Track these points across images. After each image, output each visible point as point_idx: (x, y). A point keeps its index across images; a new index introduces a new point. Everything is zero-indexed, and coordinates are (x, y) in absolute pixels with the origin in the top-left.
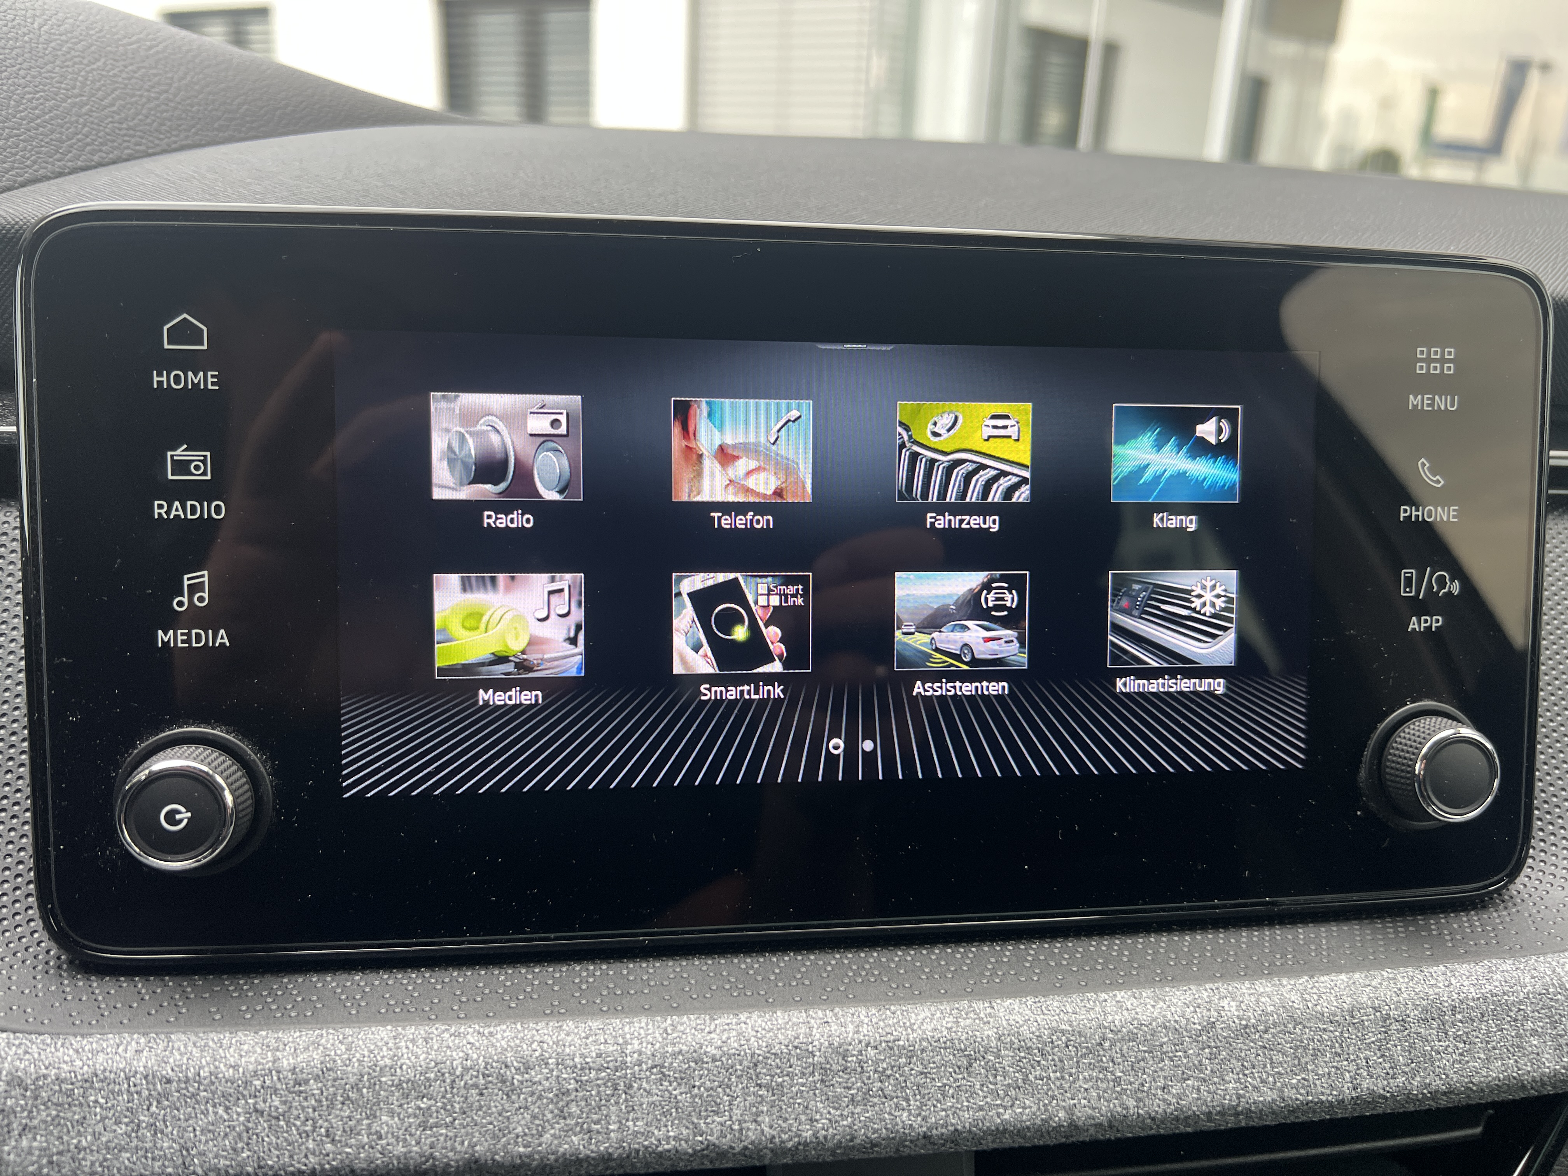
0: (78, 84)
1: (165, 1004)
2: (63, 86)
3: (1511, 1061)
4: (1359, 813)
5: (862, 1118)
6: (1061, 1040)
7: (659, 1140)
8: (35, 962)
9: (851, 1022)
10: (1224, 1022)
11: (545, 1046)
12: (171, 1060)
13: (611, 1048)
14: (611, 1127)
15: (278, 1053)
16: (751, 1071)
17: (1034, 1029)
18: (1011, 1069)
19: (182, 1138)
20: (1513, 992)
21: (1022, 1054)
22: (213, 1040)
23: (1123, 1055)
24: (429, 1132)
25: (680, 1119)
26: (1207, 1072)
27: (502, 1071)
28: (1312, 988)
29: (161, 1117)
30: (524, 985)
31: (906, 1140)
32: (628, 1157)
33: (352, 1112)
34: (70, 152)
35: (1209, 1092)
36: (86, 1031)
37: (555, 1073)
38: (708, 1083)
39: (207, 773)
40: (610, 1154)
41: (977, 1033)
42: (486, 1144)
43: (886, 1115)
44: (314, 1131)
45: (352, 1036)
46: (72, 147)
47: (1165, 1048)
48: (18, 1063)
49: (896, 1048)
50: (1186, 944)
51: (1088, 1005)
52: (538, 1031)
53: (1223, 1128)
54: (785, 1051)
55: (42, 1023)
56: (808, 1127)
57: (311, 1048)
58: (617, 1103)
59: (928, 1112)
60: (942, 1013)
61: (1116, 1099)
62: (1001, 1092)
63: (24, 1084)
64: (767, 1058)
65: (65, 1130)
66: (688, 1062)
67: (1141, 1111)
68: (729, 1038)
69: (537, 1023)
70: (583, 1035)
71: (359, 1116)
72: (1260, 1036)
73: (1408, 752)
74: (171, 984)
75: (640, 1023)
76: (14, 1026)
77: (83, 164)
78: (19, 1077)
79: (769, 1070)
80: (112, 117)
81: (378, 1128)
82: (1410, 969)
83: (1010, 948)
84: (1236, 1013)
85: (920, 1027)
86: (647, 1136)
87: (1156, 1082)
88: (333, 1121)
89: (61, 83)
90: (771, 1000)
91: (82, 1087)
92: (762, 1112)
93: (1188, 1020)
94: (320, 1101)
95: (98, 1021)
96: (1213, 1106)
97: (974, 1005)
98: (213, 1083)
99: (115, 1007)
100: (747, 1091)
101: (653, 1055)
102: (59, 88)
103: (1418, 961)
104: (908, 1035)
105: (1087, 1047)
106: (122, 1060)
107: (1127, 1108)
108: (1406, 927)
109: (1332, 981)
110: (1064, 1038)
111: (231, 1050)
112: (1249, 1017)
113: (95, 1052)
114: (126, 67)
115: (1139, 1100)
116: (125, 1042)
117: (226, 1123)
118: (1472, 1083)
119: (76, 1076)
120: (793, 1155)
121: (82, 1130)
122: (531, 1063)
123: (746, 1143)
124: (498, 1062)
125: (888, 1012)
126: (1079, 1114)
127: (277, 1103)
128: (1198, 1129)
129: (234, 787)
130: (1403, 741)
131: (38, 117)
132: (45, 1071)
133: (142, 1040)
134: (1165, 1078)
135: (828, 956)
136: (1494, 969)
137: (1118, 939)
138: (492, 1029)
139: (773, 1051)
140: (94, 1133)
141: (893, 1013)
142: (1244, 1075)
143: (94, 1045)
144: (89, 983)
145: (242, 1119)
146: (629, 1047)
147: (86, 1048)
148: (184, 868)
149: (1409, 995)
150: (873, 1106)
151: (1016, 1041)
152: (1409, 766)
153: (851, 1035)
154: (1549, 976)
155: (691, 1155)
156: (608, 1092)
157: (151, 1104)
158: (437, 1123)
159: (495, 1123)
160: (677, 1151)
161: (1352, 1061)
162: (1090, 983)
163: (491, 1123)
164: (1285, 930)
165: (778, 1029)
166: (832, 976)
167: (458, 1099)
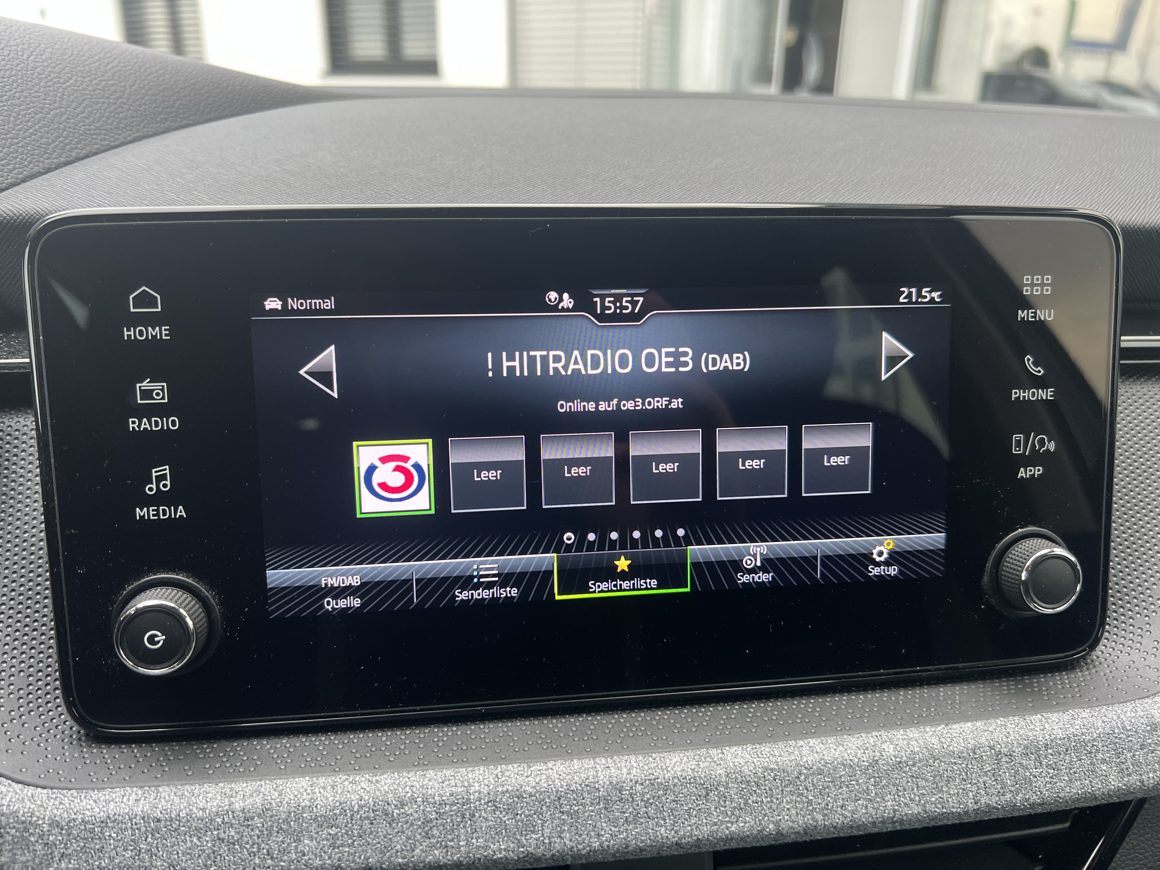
0: (58, 98)
1: (154, 764)
2: (47, 101)
3: (1087, 782)
4: (983, 607)
5: (633, 833)
6: (770, 775)
7: (494, 852)
8: (63, 736)
9: (625, 766)
10: (884, 759)
11: (414, 789)
12: (160, 806)
13: (460, 790)
14: (461, 844)
15: (232, 799)
16: (556, 803)
17: (752, 768)
18: (736, 797)
19: (169, 859)
20: (1089, 733)
21: (744, 786)
22: (188, 791)
23: (813, 785)
24: (337, 850)
25: (508, 837)
26: (873, 795)
27: (385, 808)
28: (947, 734)
29: (154, 845)
30: (399, 744)
31: (664, 846)
32: (473, 863)
33: (284, 838)
34: (55, 151)
35: (874, 808)
36: (101, 786)
37: (421, 808)
38: (527, 811)
39: (174, 608)
40: (461, 862)
41: (712, 772)
42: (376, 857)
43: (650, 831)
44: (259, 852)
45: (282, 785)
46: (56, 148)
47: (843, 779)
48: (55, 811)
49: (656, 784)
50: (861, 701)
51: (789, 750)
52: (409, 778)
53: (884, 831)
54: (580, 788)
55: (70, 781)
56: (596, 840)
57: (254, 795)
58: (465, 827)
59: (679, 827)
60: (688, 758)
61: (809, 815)
62: (729, 813)
63: (60, 826)
64: (567, 793)
65: (90, 856)
66: (513, 798)
67: (826, 823)
68: (540, 780)
69: (408, 773)
70: (440, 780)
71: (289, 841)
72: (910, 769)
73: (1016, 565)
74: (157, 749)
75: (479, 771)
76: (51, 784)
77: (65, 160)
78: (57, 821)
79: (568, 801)
80: (84, 122)
81: (302, 849)
82: (1016, 718)
83: (737, 707)
84: (893, 753)
85: (672, 769)
86: (486, 848)
87: (836, 803)
88: (272, 844)
89: (45, 100)
90: (569, 751)
91: (100, 826)
92: (564, 830)
93: (859, 759)
94: (263, 831)
95: (108, 779)
96: (877, 818)
97: (710, 752)
98: (189, 821)
99: (119, 768)
100: (553, 816)
101: (489, 794)
102: (45, 104)
103: (1022, 711)
104: (664, 774)
105: (789, 780)
106: (127, 807)
107: (817, 821)
108: (1016, 685)
109: (961, 728)
110: (772, 774)
111: (200, 797)
112: (902, 756)
113: (108, 802)
114: (91, 81)
115: (825, 815)
116: (128, 794)
117: (199, 848)
118: (1059, 797)
119: (95, 819)
120: (586, 859)
121: (102, 855)
122: (405, 802)
123: (554, 852)
124: (382, 801)
125: (651, 759)
126: (784, 826)
127: (233, 833)
128: (867, 832)
129: (194, 617)
130: (1014, 557)
131: (31, 128)
132: (74, 816)
133: (140, 792)
134: (843, 799)
135: (610, 717)
136: (1076, 716)
137: (813, 699)
138: (378, 778)
139: (571, 789)
140: (110, 857)
141: (654, 759)
142: (898, 796)
143: (107, 797)
144: (101, 750)
145: (209, 845)
146: (472, 788)
147: (102, 799)
148: (163, 673)
149: (1015, 737)
150: (641, 824)
151: (739, 777)
152: (1017, 575)
153: (625, 776)
154: (1115, 721)
155: (516, 861)
156: (458, 820)
157: (147, 837)
158: (342, 844)
159: (382, 843)
160: (507, 858)
161: (974, 784)
162: (792, 733)
163: (379, 843)
164: (931, 689)
165: (575, 773)
166: (612, 732)
167: (356, 827)
